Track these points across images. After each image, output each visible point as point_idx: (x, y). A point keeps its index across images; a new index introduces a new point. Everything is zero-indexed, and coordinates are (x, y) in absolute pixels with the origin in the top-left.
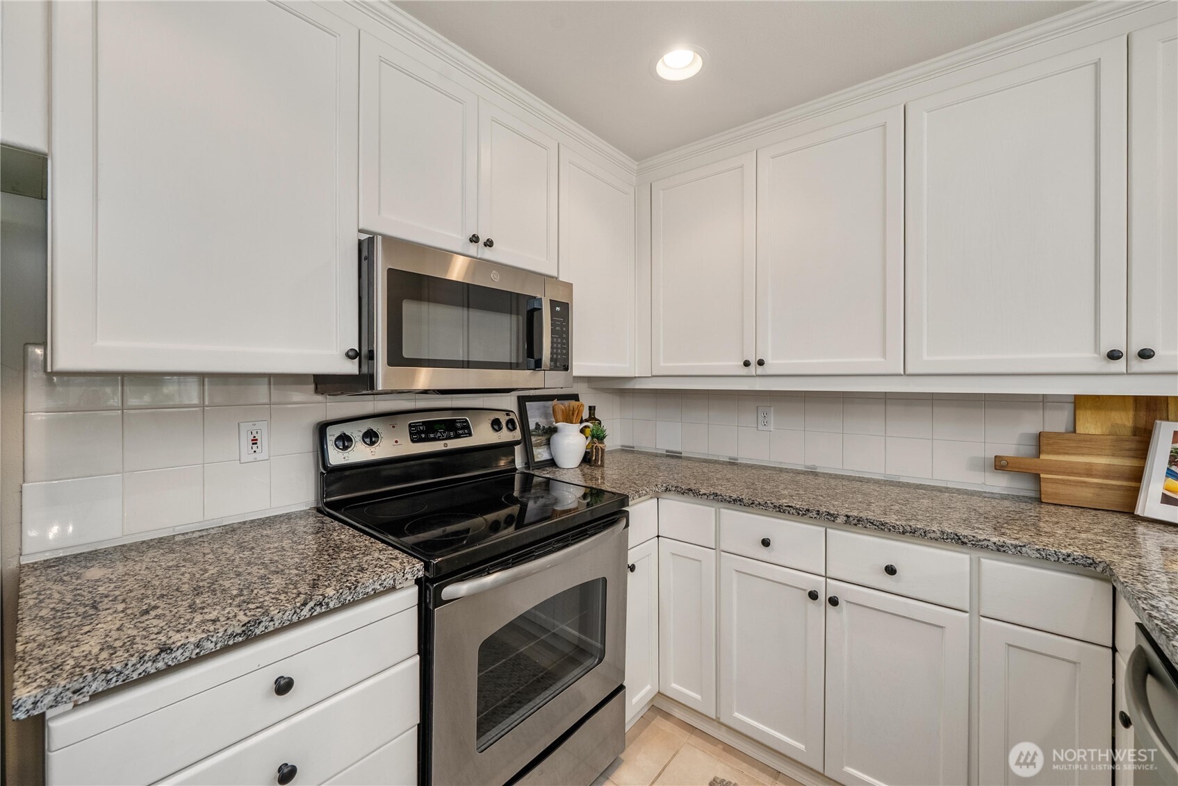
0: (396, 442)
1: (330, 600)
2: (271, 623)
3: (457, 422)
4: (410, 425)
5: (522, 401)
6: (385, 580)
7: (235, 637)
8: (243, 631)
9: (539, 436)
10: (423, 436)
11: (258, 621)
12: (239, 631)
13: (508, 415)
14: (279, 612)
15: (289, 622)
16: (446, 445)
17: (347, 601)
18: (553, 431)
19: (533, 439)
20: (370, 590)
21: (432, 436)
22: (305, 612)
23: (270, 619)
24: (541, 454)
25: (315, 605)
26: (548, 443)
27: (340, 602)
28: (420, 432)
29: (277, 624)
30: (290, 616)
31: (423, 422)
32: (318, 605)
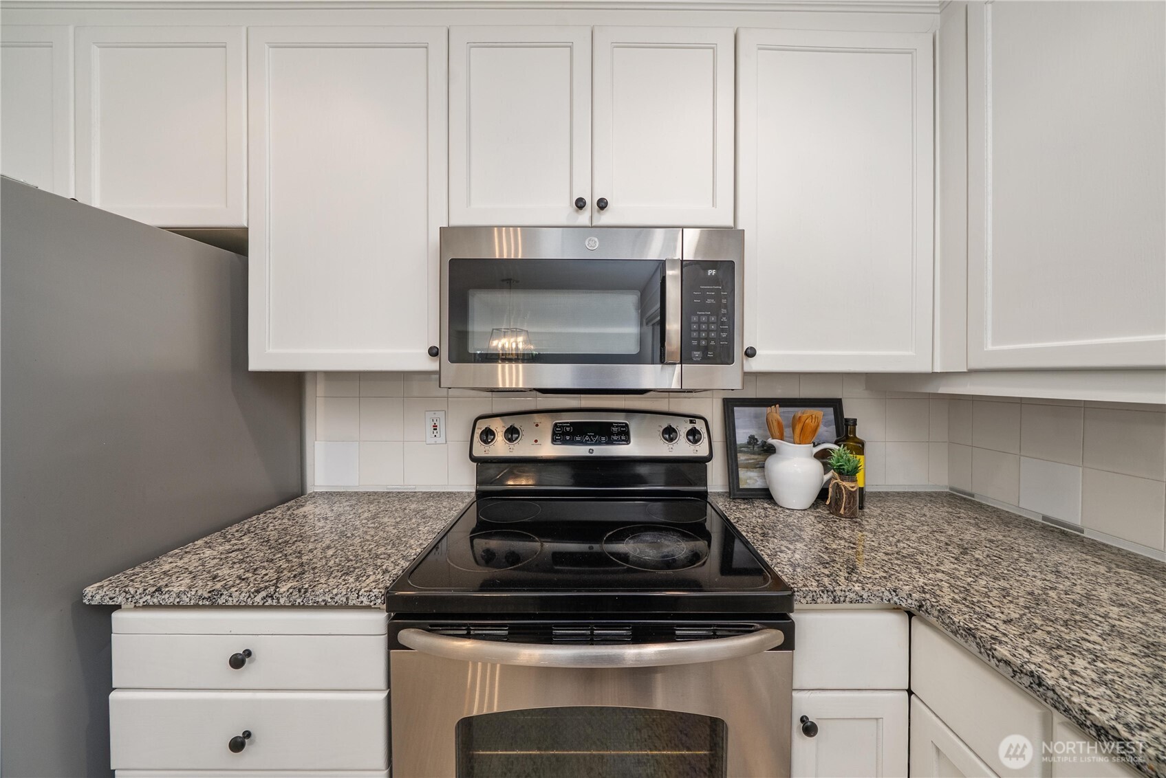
0: (536, 441)
1: (280, 596)
2: (230, 599)
3: (614, 427)
4: (556, 424)
5: (730, 405)
6: (336, 595)
7: (203, 599)
8: (209, 597)
9: (754, 453)
10: (568, 438)
11: (220, 593)
12: (206, 596)
13: (691, 422)
14: (236, 591)
15: (244, 604)
16: (591, 451)
17: (297, 603)
18: (770, 450)
19: (742, 458)
20: (320, 600)
21: (578, 438)
22: (258, 599)
23: (229, 594)
24: (750, 479)
25: (267, 596)
26: (761, 467)
27: (290, 602)
28: (568, 433)
29: (235, 601)
30: (246, 598)
31: (571, 423)
32: (269, 597)
